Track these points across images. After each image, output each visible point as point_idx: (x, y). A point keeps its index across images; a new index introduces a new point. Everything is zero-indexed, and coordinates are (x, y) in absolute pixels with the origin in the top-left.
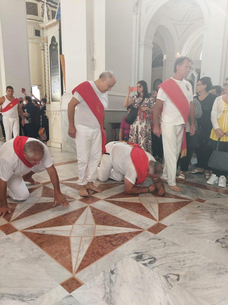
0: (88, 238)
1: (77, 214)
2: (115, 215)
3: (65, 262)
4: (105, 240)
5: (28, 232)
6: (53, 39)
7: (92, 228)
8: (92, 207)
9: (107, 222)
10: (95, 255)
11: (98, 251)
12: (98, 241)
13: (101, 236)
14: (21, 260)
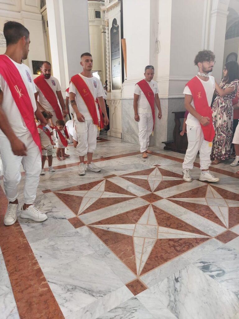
0: (151, 240)
1: (139, 213)
2: (179, 218)
3: (129, 263)
4: (169, 244)
5: (94, 228)
6: (115, 21)
7: (155, 229)
8: (154, 206)
9: (171, 224)
10: (159, 259)
11: (162, 255)
12: (162, 244)
13: (164, 239)
14: (89, 255)
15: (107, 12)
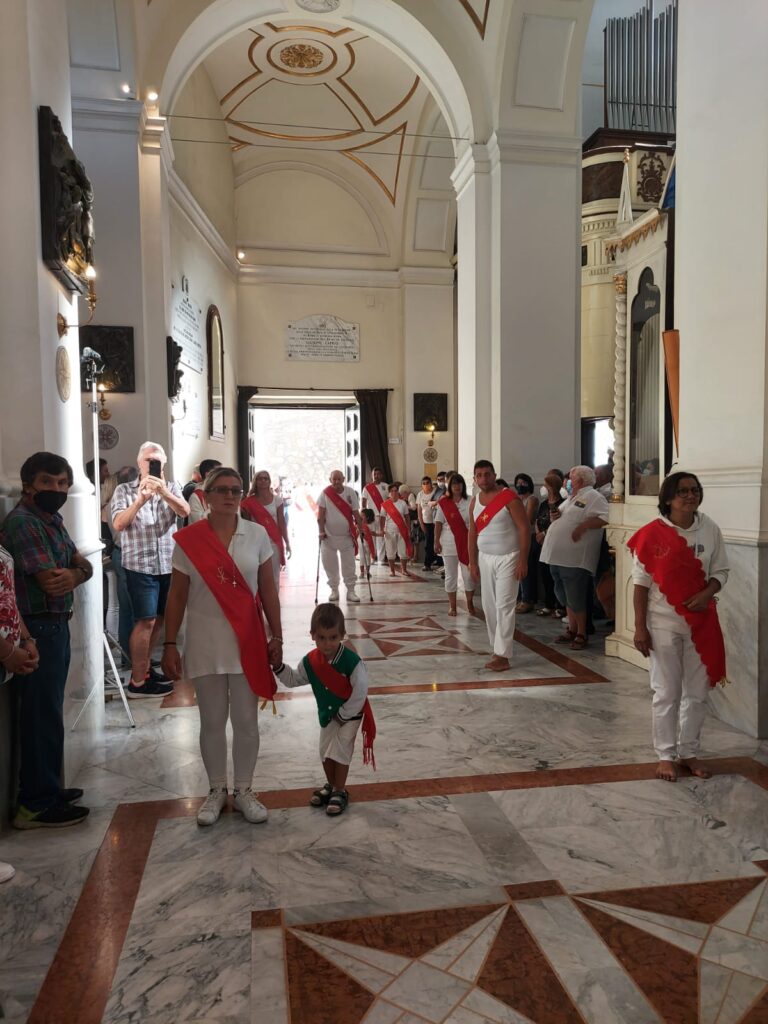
6: (647, 275)
15: (622, 251)
